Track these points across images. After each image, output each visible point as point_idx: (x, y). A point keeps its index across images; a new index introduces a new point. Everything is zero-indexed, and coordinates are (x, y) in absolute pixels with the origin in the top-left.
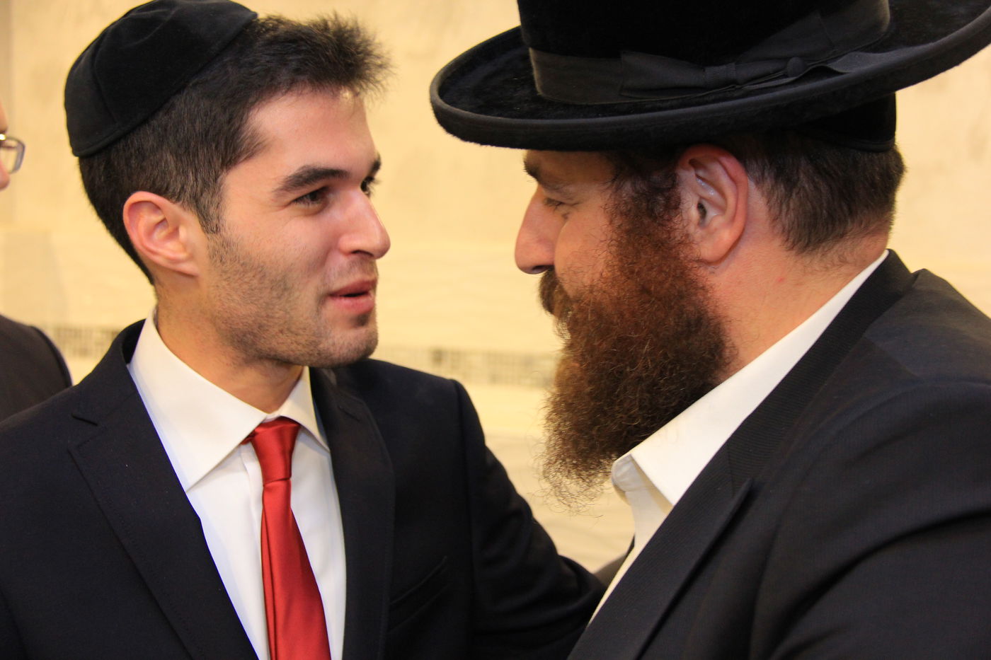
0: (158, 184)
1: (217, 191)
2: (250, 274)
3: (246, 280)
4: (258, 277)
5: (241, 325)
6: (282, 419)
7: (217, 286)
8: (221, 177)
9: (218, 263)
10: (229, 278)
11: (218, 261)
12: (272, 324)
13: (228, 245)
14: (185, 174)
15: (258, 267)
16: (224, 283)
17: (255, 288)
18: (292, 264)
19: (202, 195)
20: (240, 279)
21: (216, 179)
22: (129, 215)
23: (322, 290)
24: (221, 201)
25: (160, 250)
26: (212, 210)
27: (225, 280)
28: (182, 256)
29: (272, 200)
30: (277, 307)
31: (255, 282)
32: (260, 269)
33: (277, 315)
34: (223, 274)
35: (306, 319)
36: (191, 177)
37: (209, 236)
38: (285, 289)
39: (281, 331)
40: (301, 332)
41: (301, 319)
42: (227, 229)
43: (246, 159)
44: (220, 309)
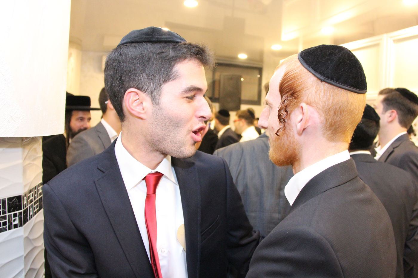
0: (139, 86)
1: (160, 90)
2: (166, 120)
3: (165, 122)
4: (169, 121)
5: (157, 138)
6: (157, 173)
7: (152, 124)
8: (162, 85)
9: (155, 116)
10: (158, 121)
11: (155, 115)
12: (168, 138)
13: (161, 109)
14: (150, 83)
15: (171, 118)
16: (155, 123)
17: (167, 125)
18: (182, 118)
19: (154, 91)
20: (162, 121)
21: (161, 86)
22: (127, 96)
23: (190, 129)
24: (161, 94)
25: (135, 109)
26: (157, 97)
27: (156, 122)
28: (143, 112)
29: (180, 95)
30: (172, 132)
31: (168, 123)
32: (171, 119)
33: (171, 135)
34: (156, 119)
35: (181, 138)
36: (152, 84)
37: (154, 106)
38: (177, 126)
39: (170, 142)
40: (177, 142)
41: (179, 137)
42: (162, 103)
43: (173, 80)
44: (151, 131)
